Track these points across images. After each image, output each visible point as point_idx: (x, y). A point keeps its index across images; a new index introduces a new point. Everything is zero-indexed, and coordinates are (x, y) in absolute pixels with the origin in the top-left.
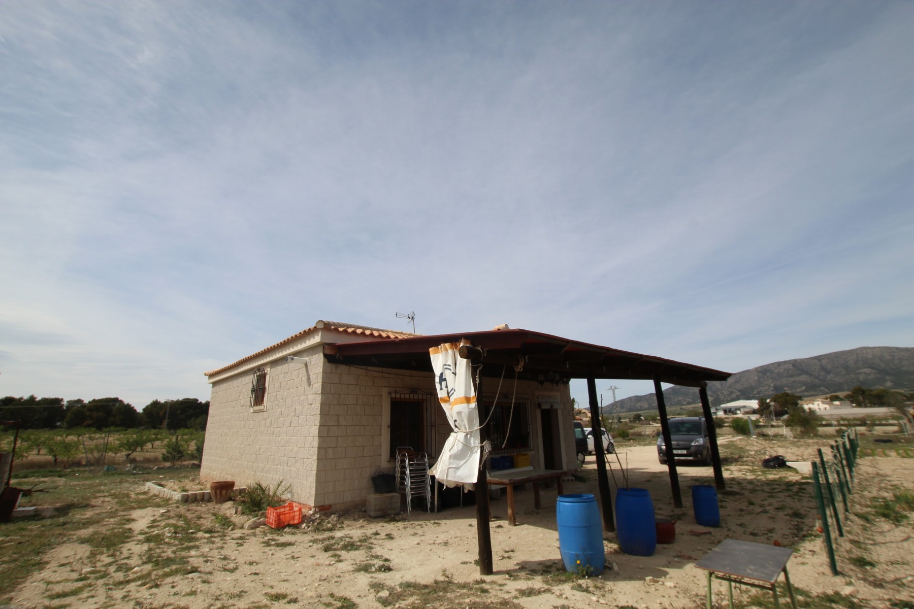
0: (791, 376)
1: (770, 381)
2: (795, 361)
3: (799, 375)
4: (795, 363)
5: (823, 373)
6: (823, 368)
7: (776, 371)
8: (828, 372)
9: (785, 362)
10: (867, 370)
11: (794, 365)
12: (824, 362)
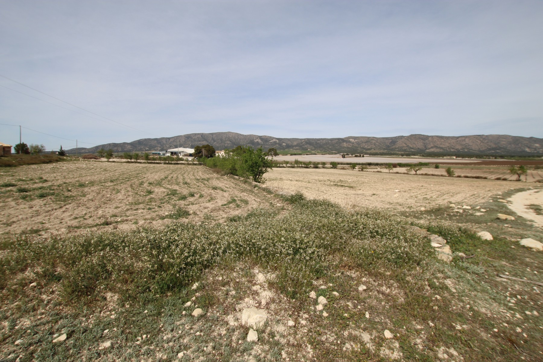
0: (200, 141)
1: (190, 142)
2: (203, 134)
3: (203, 141)
4: (202, 135)
5: (212, 141)
6: (213, 139)
7: (194, 138)
8: (214, 141)
9: (198, 134)
10: (229, 142)
11: (202, 136)
12: (214, 136)
